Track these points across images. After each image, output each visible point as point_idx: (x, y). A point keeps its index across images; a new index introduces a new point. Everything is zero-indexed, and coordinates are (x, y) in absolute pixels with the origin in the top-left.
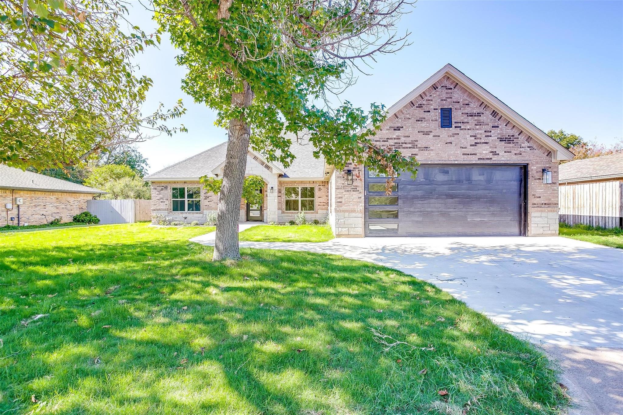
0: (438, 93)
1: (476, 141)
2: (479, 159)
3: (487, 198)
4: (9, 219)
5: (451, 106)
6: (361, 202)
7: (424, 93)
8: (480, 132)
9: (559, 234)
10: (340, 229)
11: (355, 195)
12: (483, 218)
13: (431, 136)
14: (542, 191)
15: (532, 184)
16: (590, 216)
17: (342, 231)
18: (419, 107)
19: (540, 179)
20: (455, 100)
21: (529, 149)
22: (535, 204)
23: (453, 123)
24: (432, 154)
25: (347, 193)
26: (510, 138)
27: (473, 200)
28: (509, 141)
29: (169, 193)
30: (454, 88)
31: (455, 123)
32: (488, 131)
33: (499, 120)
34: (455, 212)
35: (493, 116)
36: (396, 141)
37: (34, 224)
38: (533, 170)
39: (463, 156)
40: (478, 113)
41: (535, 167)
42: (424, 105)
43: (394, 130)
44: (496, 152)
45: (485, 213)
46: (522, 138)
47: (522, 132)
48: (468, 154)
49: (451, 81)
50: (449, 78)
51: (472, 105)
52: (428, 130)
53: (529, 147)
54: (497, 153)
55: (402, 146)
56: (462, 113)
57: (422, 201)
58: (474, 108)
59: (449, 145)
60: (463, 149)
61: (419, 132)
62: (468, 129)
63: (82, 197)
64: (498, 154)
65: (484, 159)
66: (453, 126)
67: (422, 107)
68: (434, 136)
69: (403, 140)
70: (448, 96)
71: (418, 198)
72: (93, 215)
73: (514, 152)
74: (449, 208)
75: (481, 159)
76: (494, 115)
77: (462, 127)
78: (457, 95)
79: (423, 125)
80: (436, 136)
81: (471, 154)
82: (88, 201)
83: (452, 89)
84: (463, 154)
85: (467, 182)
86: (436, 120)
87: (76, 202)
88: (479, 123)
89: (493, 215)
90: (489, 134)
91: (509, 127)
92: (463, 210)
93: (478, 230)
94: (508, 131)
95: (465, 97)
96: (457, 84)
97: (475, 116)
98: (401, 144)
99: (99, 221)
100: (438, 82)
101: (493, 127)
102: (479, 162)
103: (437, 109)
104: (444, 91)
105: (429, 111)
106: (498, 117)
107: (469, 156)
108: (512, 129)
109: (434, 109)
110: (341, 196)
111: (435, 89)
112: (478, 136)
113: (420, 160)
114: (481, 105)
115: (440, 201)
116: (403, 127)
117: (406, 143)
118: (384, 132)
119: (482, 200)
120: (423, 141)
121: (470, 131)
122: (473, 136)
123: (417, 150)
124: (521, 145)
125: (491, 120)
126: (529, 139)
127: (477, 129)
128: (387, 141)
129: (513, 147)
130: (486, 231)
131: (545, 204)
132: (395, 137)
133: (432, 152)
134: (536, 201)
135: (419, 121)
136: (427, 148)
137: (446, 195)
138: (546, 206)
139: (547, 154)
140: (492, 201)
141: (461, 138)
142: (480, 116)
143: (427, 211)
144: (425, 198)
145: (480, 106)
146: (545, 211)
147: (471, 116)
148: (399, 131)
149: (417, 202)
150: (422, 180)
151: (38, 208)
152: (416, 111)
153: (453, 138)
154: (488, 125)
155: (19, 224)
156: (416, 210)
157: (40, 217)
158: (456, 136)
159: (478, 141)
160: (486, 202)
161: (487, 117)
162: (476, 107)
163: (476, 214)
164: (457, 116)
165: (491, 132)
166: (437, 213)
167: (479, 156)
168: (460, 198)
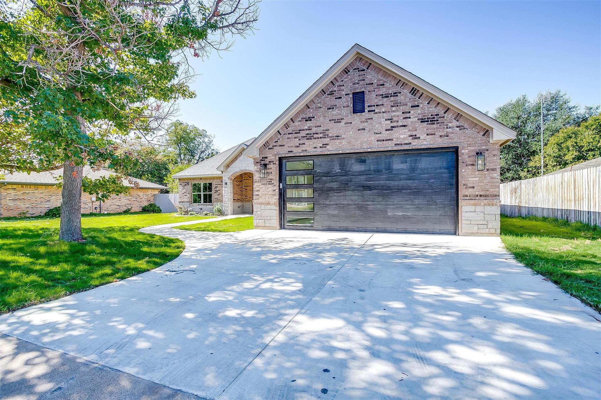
0: (349, 77)
1: (392, 125)
2: (395, 145)
3: (411, 190)
4: (94, 208)
5: (363, 90)
6: (275, 195)
7: (335, 78)
8: (397, 114)
9: (501, 234)
10: (257, 220)
11: (270, 188)
12: (406, 212)
13: (343, 124)
14: (476, 179)
15: (463, 171)
16: (588, 212)
17: (259, 222)
18: (331, 94)
19: (473, 165)
20: (368, 82)
21: (458, 129)
22: (467, 196)
23: (366, 107)
24: (344, 142)
25: (264, 186)
26: (434, 118)
27: (393, 192)
28: (433, 121)
29: (190, 188)
30: (367, 69)
31: (369, 106)
32: (407, 113)
33: (419, 98)
34: (374, 205)
35: (412, 94)
36: (308, 132)
37: (112, 212)
38: (465, 154)
39: (377, 143)
40: (394, 93)
41: (467, 151)
42: (335, 91)
43: (306, 121)
44: (416, 135)
45: (409, 207)
46: (449, 116)
47: (448, 109)
48: (383, 140)
49: (363, 62)
50: (361, 58)
51: (387, 85)
52: (340, 117)
53: (458, 127)
54: (418, 136)
55: (313, 136)
56: (376, 95)
57: (337, 193)
58: (390, 87)
59: (363, 131)
60: (377, 135)
61: (330, 121)
62: (383, 112)
63: (150, 192)
64: (419, 138)
65: (402, 144)
66: (366, 110)
67: (333, 94)
68: (346, 124)
69: (314, 130)
70: (361, 78)
71: (333, 190)
72: (158, 205)
73: (438, 134)
74: (367, 201)
75: (398, 144)
76: (414, 92)
77: (376, 111)
78: (371, 76)
79: (334, 113)
80: (348, 123)
81: (386, 140)
82: (154, 195)
83: (364, 70)
84: (378, 141)
85: (387, 172)
86: (348, 106)
87: (144, 196)
88: (396, 105)
89: (419, 208)
90: (408, 115)
91: (433, 105)
92: (383, 203)
93: (401, 226)
94: (431, 110)
95: (379, 77)
96: (371, 64)
97: (391, 96)
98: (312, 135)
99: (161, 210)
100: (350, 65)
101: (412, 107)
102: (395, 148)
103: (349, 94)
104: (357, 73)
105: (341, 98)
106: (418, 95)
107: (384, 142)
108: (435, 107)
109: (346, 95)
110: (258, 189)
111: (347, 73)
112: (395, 119)
113: (331, 150)
114: (398, 83)
115: (357, 193)
116: (314, 117)
117: (317, 134)
118: (297, 124)
119: (405, 191)
120: (334, 129)
121: (385, 114)
122: (389, 119)
123: (329, 139)
124: (447, 125)
125: (410, 99)
126: (458, 116)
127: (394, 111)
128: (300, 133)
129: (437, 128)
130: (409, 227)
131: (481, 196)
132: (306, 127)
133: (343, 141)
134: (469, 192)
135: (330, 109)
136: (338, 136)
137: (363, 187)
138: (482, 198)
139: (483, 133)
140: (417, 192)
141: (375, 123)
142: (397, 96)
143: (343, 204)
144: (341, 190)
145: (397, 85)
146: (480, 205)
147: (386, 97)
148: (310, 122)
149: (332, 195)
150: (337, 171)
151: (115, 200)
152: (328, 99)
153: (366, 124)
154: (407, 105)
155: (100, 212)
156: (332, 203)
157: (116, 207)
158: (369, 121)
159: (395, 124)
160: (410, 194)
161: (405, 96)
162: (392, 86)
163: (397, 207)
164: (371, 99)
165: (410, 112)
166: (354, 206)
167: (395, 141)
168: (379, 189)
